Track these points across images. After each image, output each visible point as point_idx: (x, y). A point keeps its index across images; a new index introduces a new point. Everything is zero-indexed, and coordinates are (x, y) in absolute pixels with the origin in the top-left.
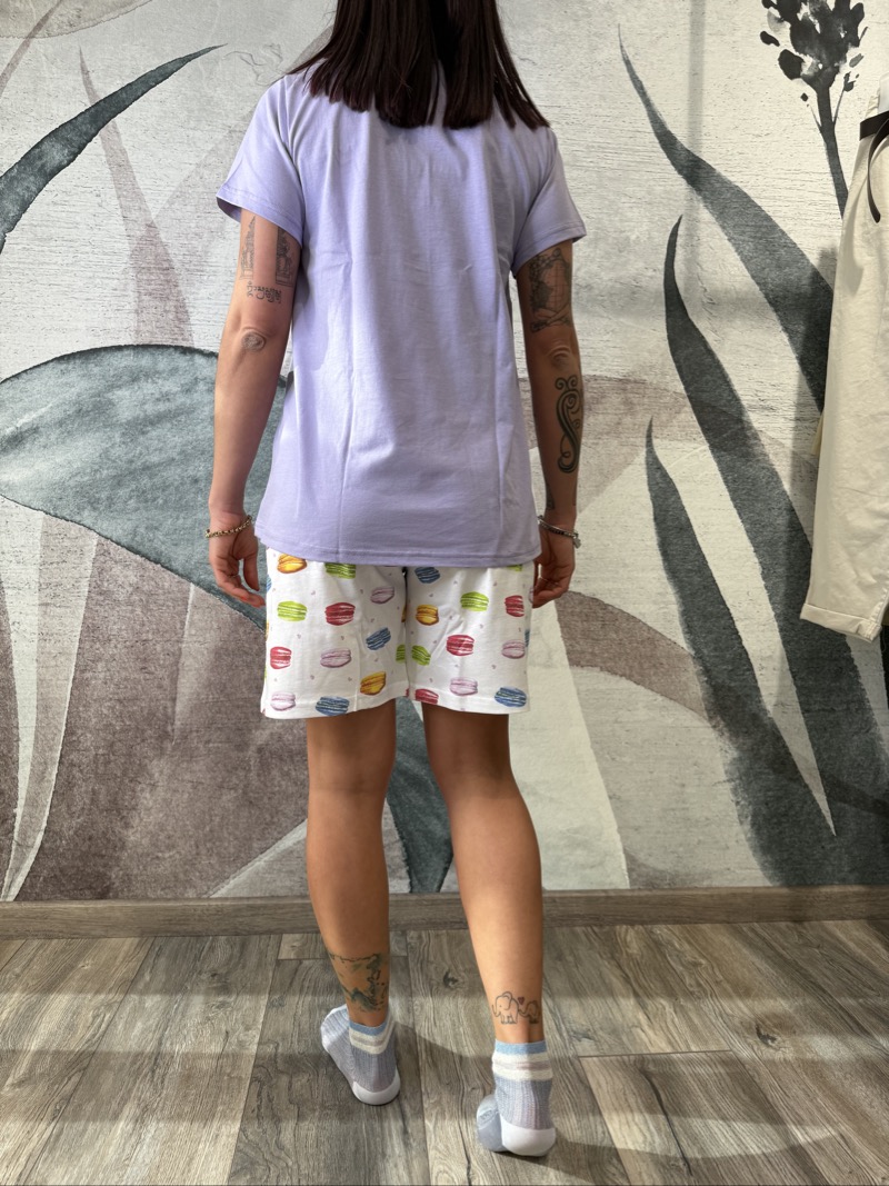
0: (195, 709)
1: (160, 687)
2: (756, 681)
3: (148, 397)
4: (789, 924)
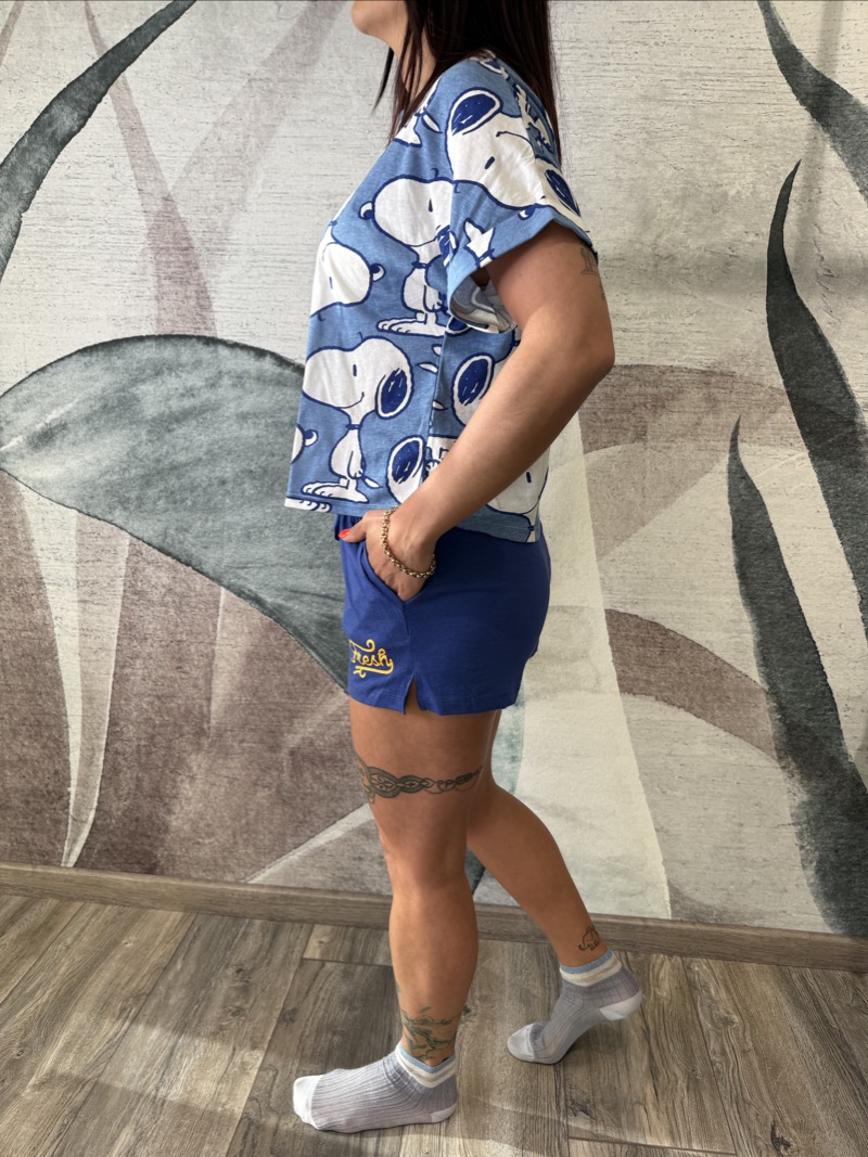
0: (230, 709)
1: (195, 686)
2: (839, 723)
3: (172, 393)
4: (848, 975)
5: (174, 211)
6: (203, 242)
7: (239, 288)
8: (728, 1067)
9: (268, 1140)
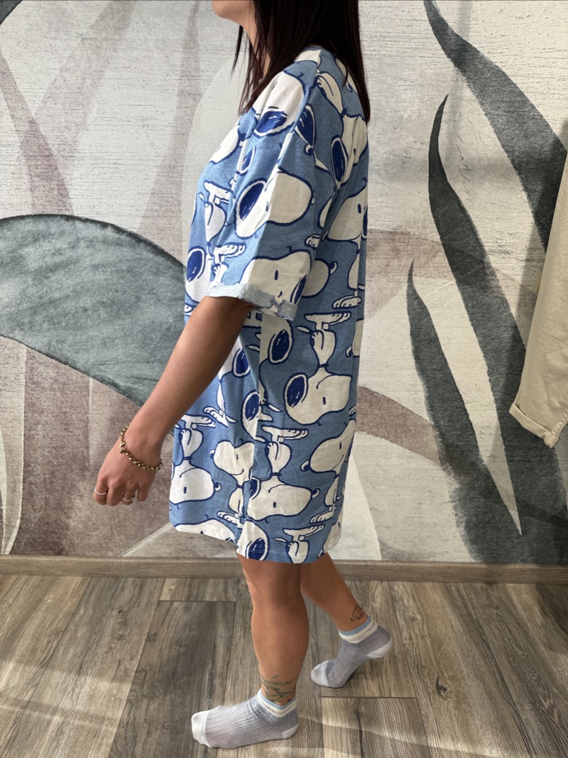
0: (101, 453)
1: (78, 440)
2: (476, 442)
3: (47, 253)
4: (484, 585)
5: (37, 130)
7: (86, 182)
8: (413, 647)
9: (143, 714)
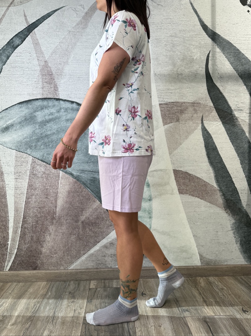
0: (63, 210)
1: (52, 203)
2: (240, 198)
3: (46, 114)
5: (47, 65)
6: (56, 73)
7: (66, 85)
8: (226, 298)
